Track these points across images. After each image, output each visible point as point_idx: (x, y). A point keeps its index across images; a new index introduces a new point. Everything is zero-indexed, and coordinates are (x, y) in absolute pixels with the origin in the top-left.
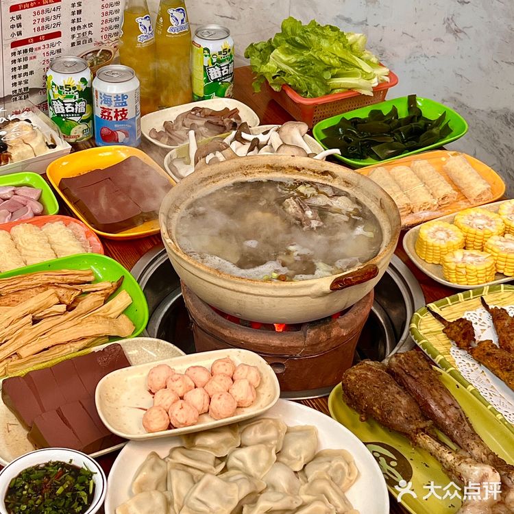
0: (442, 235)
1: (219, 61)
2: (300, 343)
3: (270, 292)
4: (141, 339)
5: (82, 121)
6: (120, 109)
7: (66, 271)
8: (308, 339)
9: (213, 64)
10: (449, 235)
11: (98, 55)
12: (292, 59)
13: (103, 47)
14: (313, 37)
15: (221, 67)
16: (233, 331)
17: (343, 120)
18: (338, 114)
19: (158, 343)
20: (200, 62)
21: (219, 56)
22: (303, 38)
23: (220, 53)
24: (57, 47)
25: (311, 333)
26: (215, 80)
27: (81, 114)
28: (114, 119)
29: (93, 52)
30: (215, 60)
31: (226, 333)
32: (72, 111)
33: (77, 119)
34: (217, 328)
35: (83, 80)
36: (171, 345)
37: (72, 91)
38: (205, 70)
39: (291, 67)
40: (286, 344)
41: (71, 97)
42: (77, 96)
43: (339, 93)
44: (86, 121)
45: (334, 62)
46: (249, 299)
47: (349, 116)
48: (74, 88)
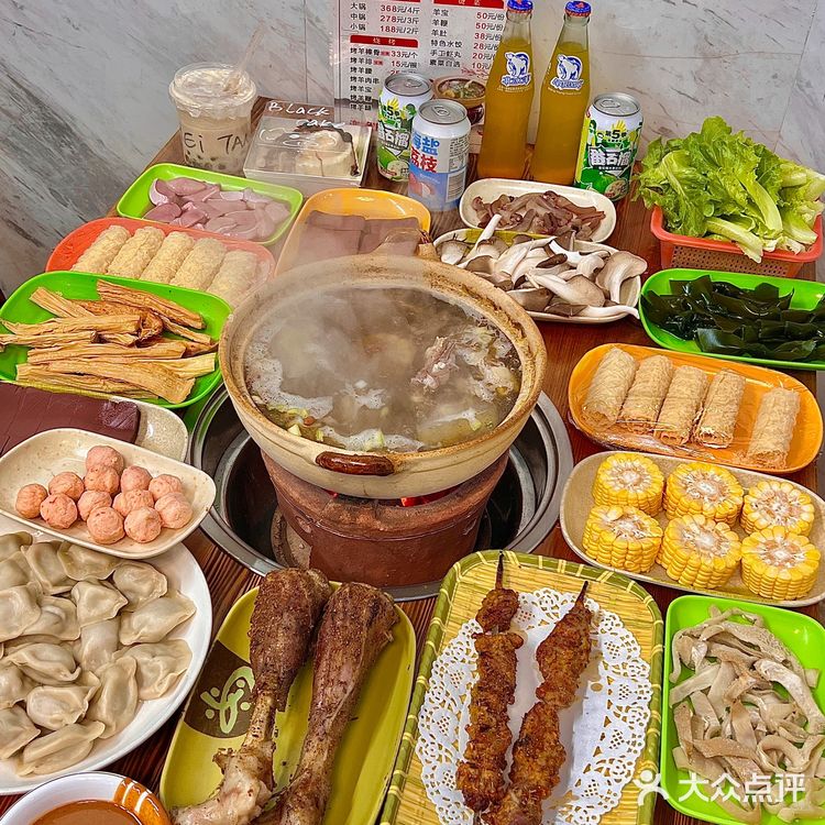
1: (604, 144)
5: (402, 157)
6: (428, 156)
9: (597, 144)
11: (467, 86)
12: (687, 172)
13: (474, 79)
14: (728, 154)
15: (606, 152)
20: (588, 138)
21: (606, 138)
22: (716, 150)
23: (608, 133)
24: (411, 60)
26: (596, 167)
27: (402, 149)
28: (420, 167)
29: (460, 80)
30: (599, 141)
32: (392, 141)
33: (396, 152)
35: (410, 107)
37: (394, 116)
38: (587, 149)
39: (681, 184)
41: (392, 123)
42: (399, 125)
43: (718, 242)
44: (407, 159)
45: (740, 197)
47: (718, 277)
48: (397, 113)
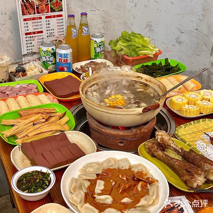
0: (180, 100)
1: (100, 46)
2: (130, 134)
3: (120, 113)
4: (73, 131)
5: (52, 64)
6: (65, 59)
7: (45, 108)
8: (133, 132)
9: (98, 46)
10: (183, 100)
11: (57, 42)
12: (125, 44)
13: (59, 39)
14: (132, 37)
15: (100, 48)
16: (106, 130)
17: (143, 65)
18: (141, 64)
19: (79, 133)
20: (93, 45)
21: (100, 44)
22: (129, 38)
23: (100, 43)
24: (42, 37)
25: (134, 130)
26: (98, 52)
28: (63, 63)
29: (55, 40)
30: (98, 45)
31: (103, 130)
32: (49, 60)
33: (50, 63)
34: (100, 129)
35: (53, 49)
36: (84, 133)
37: (49, 53)
38: (95, 49)
39: (125, 47)
40: (125, 134)
41: (48, 55)
42: (51, 55)
43: (142, 56)
44: (54, 64)
45: (140, 46)
46: (112, 116)
47: (145, 64)
48: (49, 52)
